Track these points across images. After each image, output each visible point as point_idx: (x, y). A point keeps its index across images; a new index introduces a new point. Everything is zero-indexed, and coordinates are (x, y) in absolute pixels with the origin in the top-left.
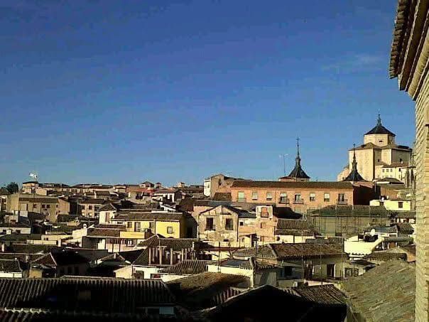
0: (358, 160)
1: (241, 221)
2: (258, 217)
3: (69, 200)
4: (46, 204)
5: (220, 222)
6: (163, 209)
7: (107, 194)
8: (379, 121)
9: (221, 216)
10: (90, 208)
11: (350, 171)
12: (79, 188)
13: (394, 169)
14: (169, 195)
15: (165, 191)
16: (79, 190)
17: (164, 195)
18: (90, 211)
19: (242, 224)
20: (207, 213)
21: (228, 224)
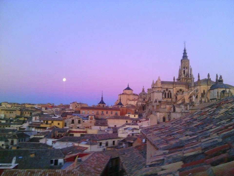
0: (121, 98)
1: (84, 121)
2: (89, 119)
3: (20, 110)
4: (11, 112)
5: (76, 121)
6: (56, 116)
7: (34, 108)
8: (128, 85)
9: (77, 119)
10: (28, 113)
11: (119, 102)
12: (23, 105)
13: (132, 101)
14: (57, 109)
15: (56, 107)
16: (23, 106)
17: (56, 108)
18: (28, 114)
19: (84, 122)
20: (72, 118)
21: (79, 122)
